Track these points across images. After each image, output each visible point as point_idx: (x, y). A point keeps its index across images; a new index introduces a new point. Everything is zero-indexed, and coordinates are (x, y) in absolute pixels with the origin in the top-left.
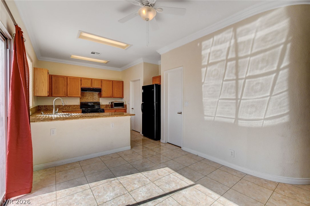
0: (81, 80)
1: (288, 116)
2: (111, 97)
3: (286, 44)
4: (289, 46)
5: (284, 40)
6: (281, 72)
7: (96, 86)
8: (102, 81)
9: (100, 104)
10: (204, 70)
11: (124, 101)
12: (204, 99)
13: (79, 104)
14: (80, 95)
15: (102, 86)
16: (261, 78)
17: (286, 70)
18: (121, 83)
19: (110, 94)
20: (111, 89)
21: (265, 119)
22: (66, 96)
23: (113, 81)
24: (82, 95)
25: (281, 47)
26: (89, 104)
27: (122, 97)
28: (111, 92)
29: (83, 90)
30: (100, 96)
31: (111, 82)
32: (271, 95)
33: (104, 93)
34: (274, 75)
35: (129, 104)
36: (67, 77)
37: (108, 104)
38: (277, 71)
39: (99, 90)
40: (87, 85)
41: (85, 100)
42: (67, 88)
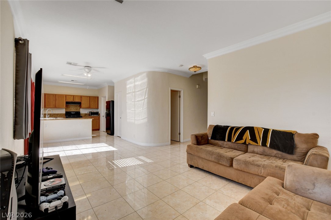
0: (66, 97)
1: (147, 119)
2: (88, 108)
3: (146, 88)
4: (148, 89)
5: (146, 87)
6: (145, 100)
7: (77, 100)
8: (81, 97)
9: (81, 113)
10: (127, 95)
11: (99, 110)
12: (127, 110)
13: (65, 113)
14: (65, 107)
15: (81, 100)
16: (140, 102)
17: (147, 99)
18: (97, 98)
19: (88, 106)
20: (89, 102)
21: (141, 119)
22: (55, 107)
23: (90, 97)
24: (67, 106)
25: (145, 89)
26: (72, 113)
27: (98, 108)
28: (89, 104)
29: (67, 103)
30: (80, 107)
31: (89, 97)
32: (143, 109)
33: (83, 105)
34: (143, 101)
35: (101, 113)
36: (56, 95)
37: (87, 113)
38: (144, 99)
39: (79, 104)
40: (71, 100)
41: (69, 110)
42: (56, 102)
